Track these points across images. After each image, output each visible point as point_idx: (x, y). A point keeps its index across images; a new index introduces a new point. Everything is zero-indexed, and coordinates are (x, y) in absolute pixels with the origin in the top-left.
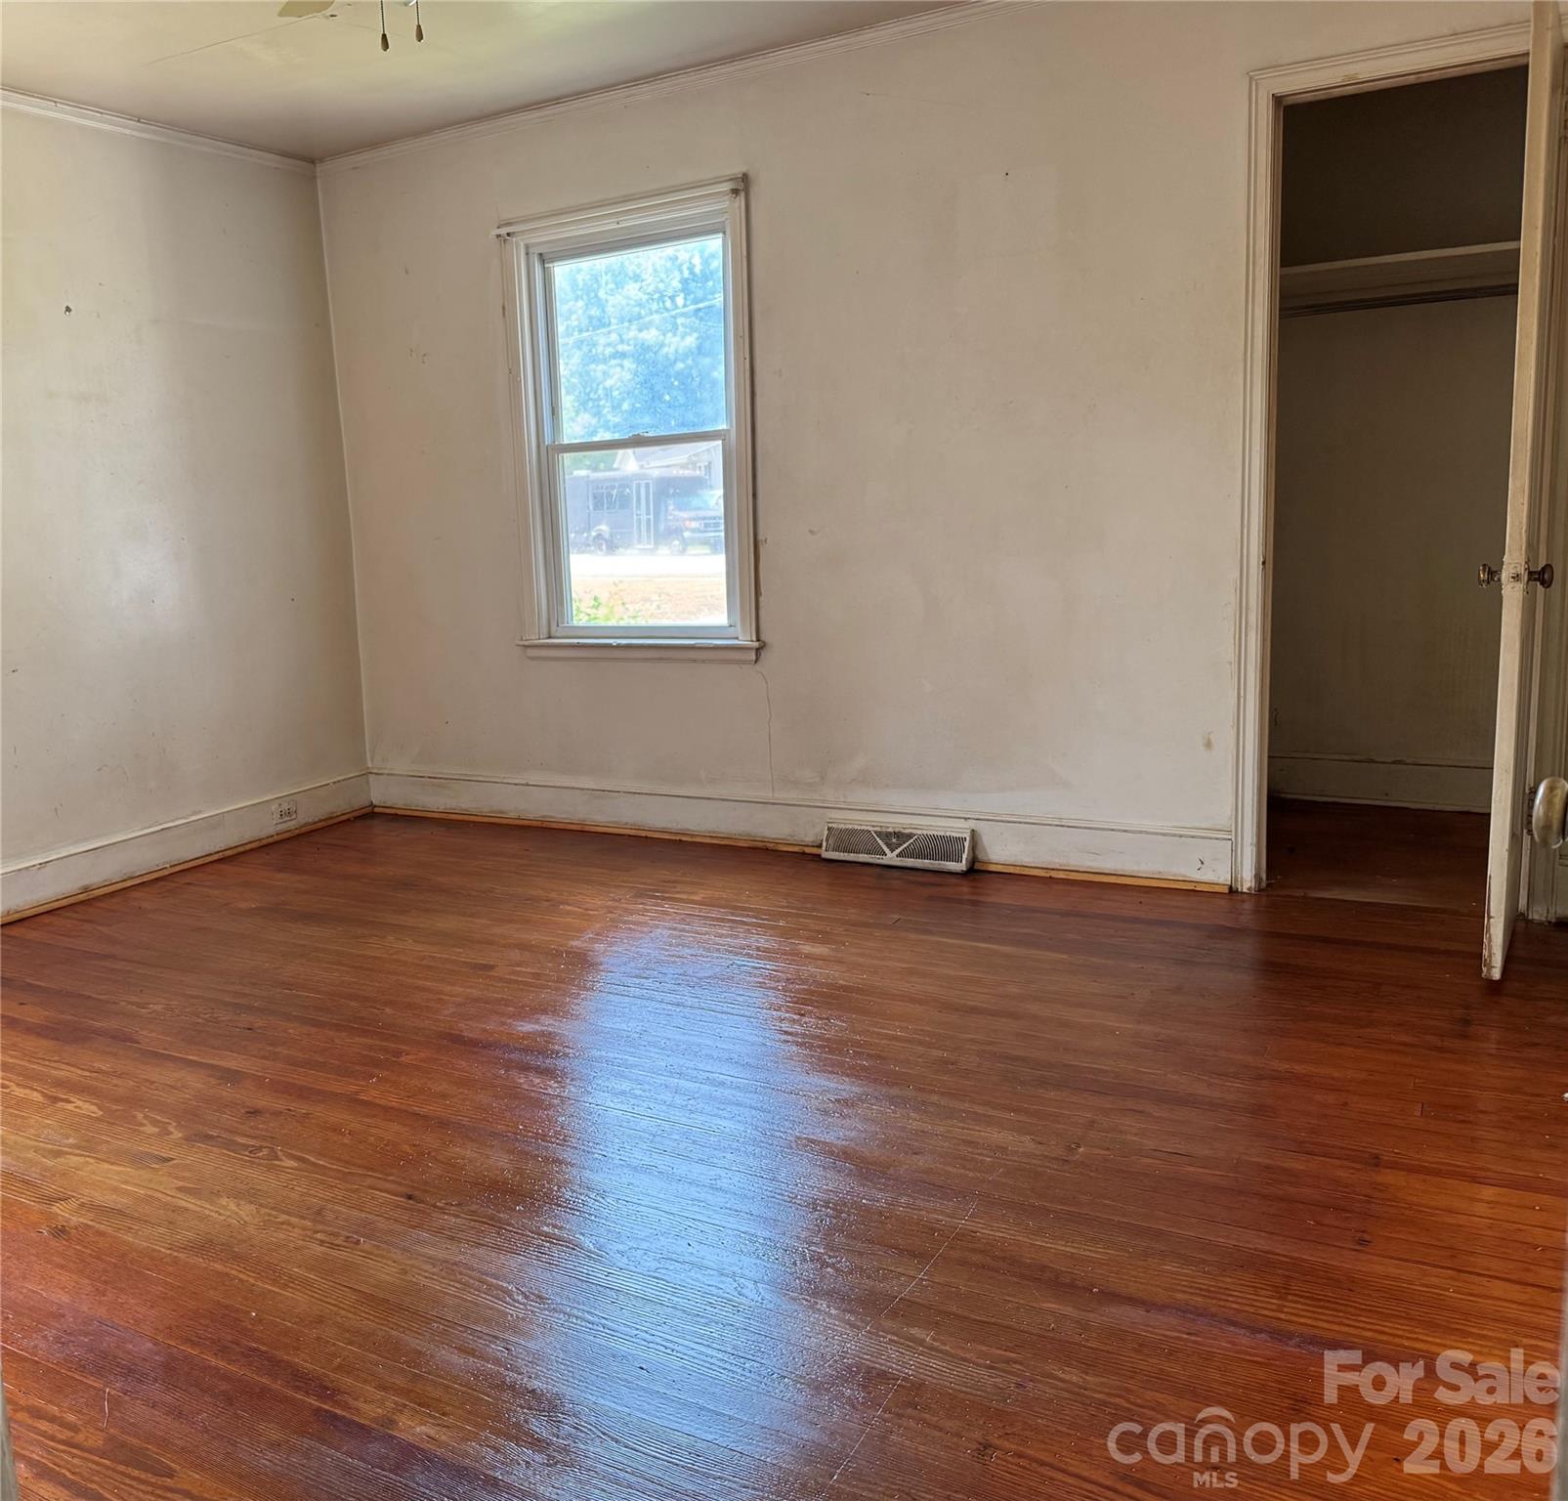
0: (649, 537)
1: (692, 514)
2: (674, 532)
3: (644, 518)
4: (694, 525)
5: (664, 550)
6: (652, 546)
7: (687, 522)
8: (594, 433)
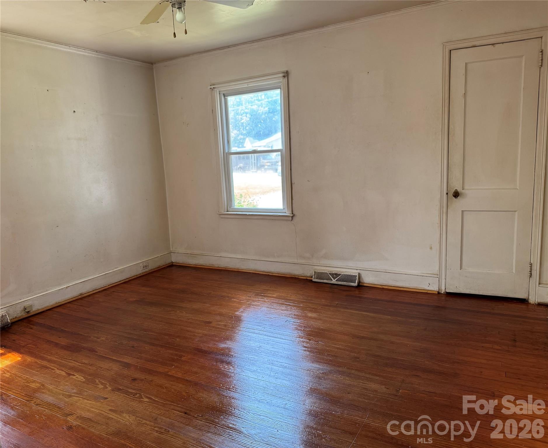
0: (255, 168)
1: (268, 161)
3: (253, 162)
6: (256, 170)
7: (266, 163)
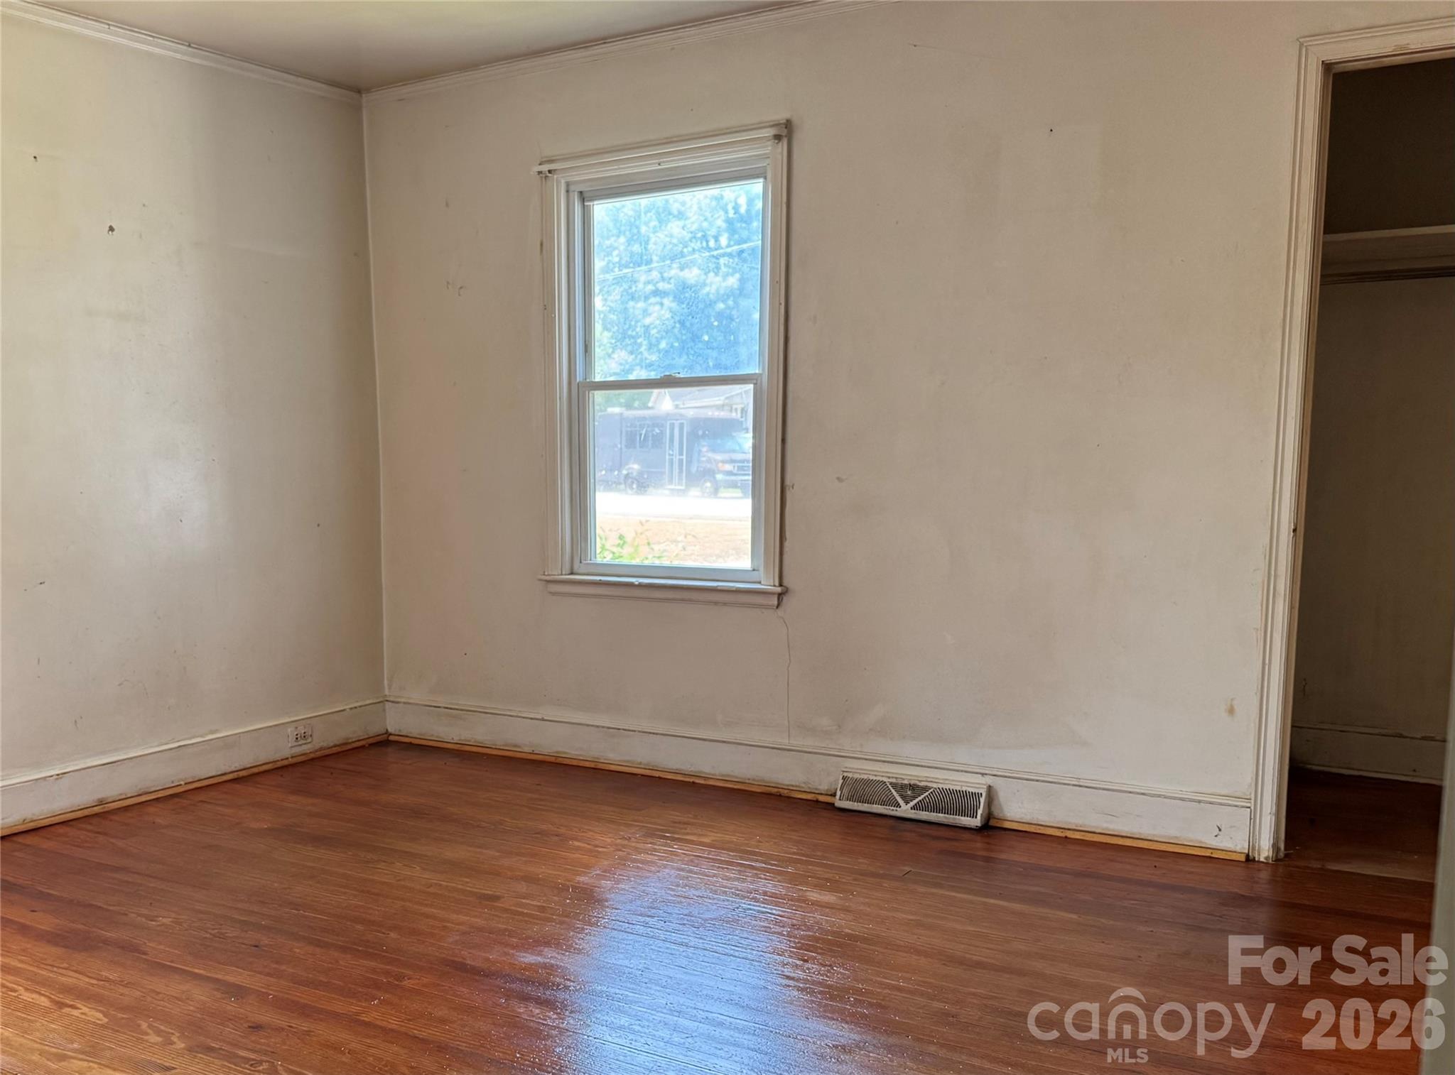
0: (680, 479)
1: (726, 456)
2: (708, 473)
3: (676, 459)
4: (728, 467)
5: (694, 492)
6: (683, 488)
7: (720, 465)
8: (630, 371)
